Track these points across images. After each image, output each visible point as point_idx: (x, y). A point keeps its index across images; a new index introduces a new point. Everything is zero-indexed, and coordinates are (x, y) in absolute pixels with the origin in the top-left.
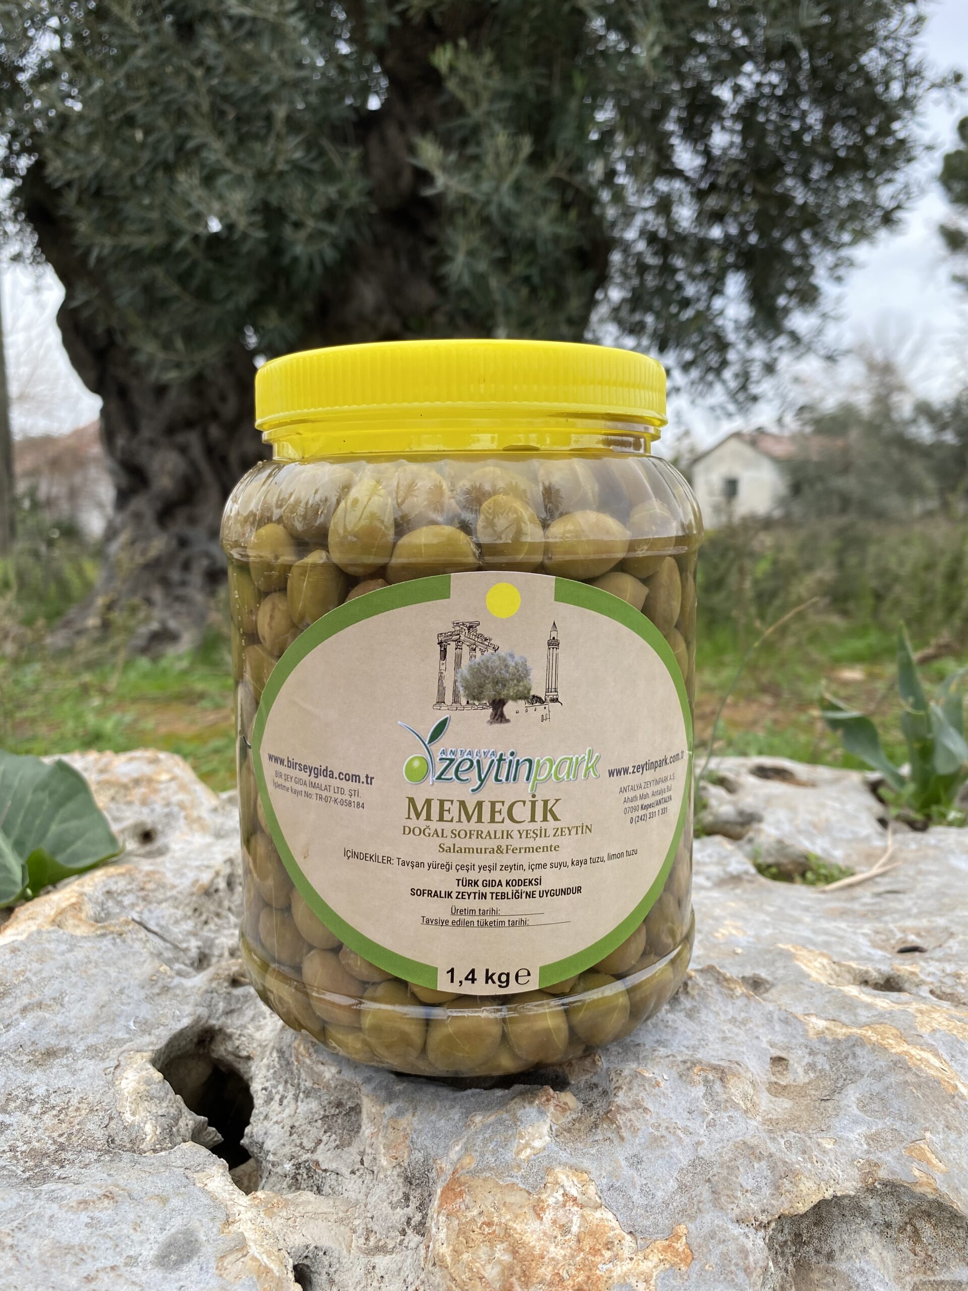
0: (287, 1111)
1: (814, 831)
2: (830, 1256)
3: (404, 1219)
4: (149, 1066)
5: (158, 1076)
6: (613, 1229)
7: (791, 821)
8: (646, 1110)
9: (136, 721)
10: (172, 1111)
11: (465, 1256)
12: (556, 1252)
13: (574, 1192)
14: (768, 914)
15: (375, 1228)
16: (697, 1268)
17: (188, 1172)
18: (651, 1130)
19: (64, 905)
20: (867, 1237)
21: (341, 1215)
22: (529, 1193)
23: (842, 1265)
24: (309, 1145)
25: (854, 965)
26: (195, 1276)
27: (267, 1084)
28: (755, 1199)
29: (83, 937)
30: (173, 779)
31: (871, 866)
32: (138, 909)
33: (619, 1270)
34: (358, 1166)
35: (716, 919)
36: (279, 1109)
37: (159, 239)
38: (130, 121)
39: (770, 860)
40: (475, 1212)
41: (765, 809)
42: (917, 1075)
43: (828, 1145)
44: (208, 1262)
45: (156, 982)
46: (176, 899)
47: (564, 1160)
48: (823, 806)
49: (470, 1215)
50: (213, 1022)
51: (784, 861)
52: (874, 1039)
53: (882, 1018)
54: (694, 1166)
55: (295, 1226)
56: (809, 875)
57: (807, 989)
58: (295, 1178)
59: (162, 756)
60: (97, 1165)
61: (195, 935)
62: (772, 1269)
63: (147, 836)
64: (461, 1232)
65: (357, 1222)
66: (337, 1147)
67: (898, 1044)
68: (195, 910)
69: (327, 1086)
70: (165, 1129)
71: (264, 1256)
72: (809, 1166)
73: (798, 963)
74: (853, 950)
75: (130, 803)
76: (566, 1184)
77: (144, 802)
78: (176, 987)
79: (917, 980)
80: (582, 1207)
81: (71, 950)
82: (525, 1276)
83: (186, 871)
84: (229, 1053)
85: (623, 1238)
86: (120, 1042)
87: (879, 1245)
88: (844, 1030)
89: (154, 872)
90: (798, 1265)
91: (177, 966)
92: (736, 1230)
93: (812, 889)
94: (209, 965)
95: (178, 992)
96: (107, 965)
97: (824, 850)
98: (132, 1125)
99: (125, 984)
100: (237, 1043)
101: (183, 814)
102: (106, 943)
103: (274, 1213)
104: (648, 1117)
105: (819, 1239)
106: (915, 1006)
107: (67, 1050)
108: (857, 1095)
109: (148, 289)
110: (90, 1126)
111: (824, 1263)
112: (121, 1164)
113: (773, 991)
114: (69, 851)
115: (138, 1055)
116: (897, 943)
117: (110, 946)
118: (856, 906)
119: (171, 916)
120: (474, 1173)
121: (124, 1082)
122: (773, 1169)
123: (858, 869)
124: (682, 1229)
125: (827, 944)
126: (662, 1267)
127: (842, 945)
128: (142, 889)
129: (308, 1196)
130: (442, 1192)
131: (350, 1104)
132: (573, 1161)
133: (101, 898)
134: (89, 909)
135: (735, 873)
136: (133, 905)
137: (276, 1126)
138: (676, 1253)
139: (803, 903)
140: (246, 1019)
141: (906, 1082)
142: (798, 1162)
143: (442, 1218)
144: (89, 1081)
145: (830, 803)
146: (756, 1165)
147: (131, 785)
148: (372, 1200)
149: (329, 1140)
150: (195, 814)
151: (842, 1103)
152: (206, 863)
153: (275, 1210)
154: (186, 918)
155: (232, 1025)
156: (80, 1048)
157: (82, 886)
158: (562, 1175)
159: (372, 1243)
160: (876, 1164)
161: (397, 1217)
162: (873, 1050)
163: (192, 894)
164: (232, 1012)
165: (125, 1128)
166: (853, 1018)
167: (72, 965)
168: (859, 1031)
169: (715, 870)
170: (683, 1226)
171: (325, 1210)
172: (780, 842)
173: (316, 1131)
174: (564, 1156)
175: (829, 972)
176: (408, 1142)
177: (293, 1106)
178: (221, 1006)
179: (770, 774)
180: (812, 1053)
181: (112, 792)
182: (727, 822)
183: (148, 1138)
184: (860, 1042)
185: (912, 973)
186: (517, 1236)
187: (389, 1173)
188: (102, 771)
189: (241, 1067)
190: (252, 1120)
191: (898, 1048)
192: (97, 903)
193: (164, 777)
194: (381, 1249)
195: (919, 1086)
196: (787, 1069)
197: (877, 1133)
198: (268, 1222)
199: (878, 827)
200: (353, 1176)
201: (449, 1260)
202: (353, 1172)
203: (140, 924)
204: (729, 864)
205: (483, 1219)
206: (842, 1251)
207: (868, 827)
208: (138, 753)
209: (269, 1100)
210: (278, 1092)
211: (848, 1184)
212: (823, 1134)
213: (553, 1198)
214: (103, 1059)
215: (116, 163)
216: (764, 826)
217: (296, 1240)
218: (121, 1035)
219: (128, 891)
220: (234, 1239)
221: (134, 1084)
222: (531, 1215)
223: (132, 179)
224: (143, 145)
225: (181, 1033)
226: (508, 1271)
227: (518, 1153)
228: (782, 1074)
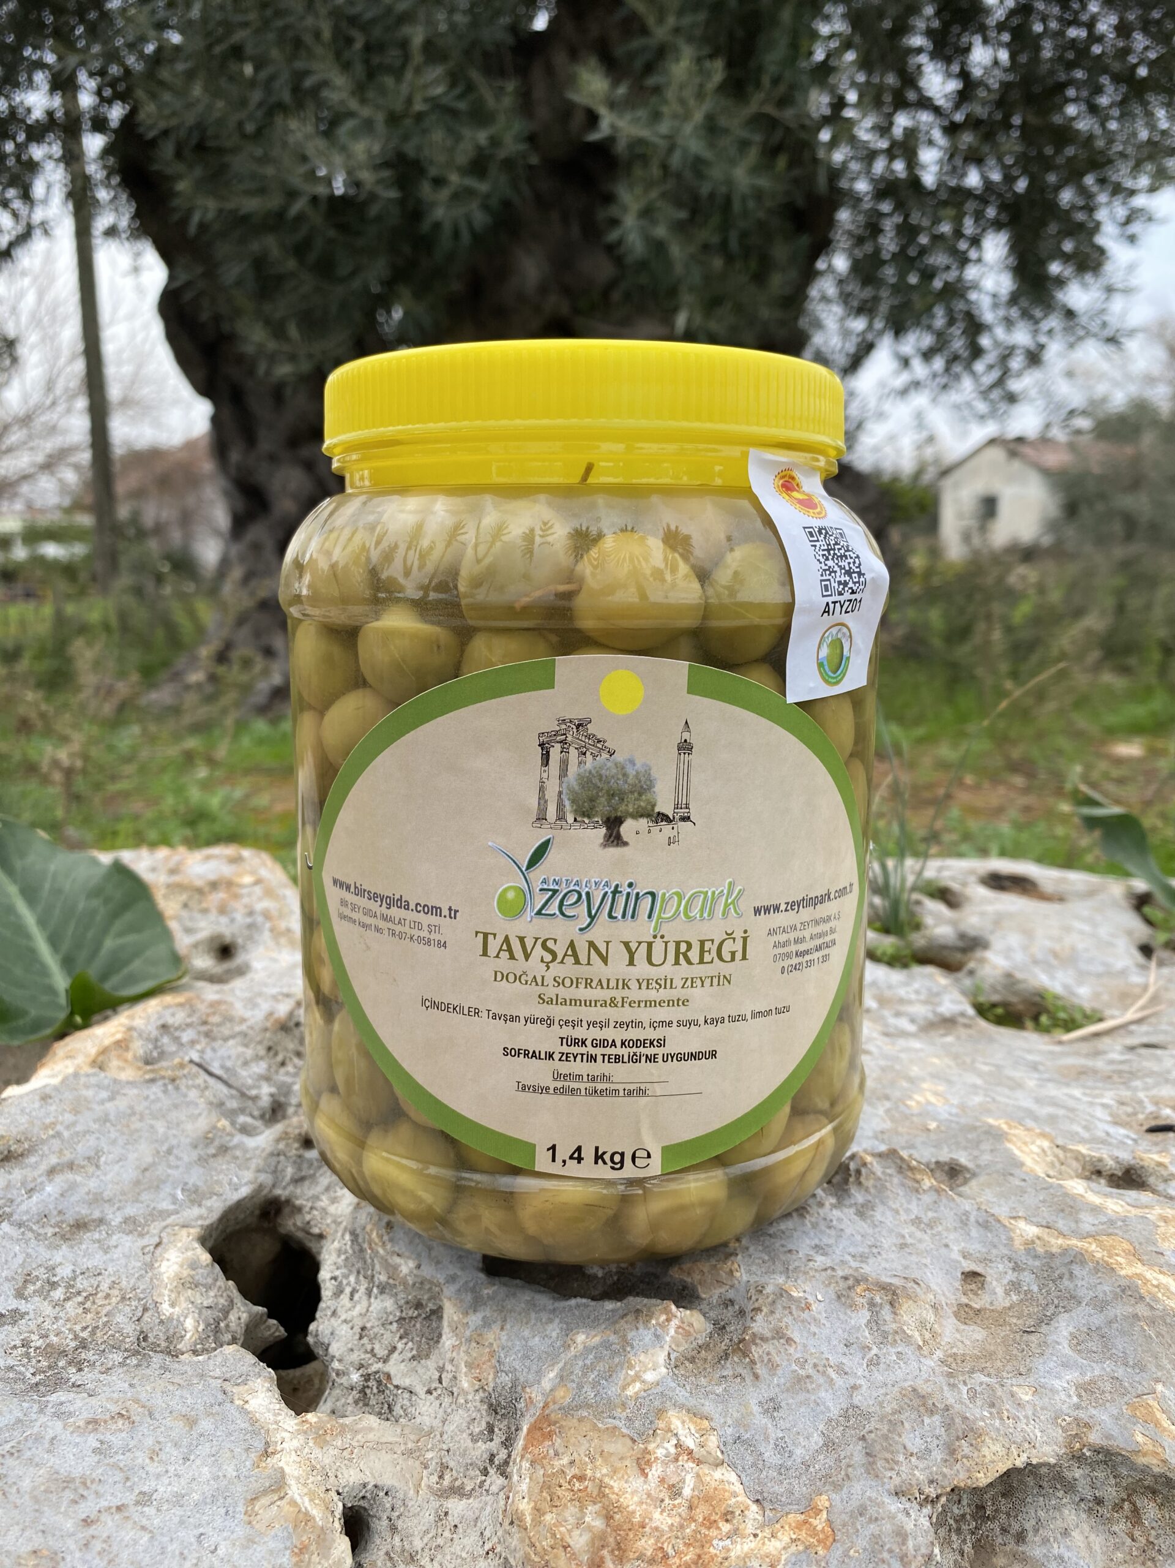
0: (359, 1309)
1: (1055, 962)
2: (1021, 1537)
3: (486, 1456)
4: (196, 1245)
5: (206, 1257)
6: (735, 1495)
7: (1025, 948)
8: (789, 1341)
9: (247, 796)
10: (222, 1301)
11: (549, 1518)
12: (661, 1519)
13: (690, 1443)
14: (980, 1074)
15: (452, 1464)
16: (839, 1552)
17: (227, 1386)
18: (794, 1367)
19: (107, 1042)
20: (1070, 1516)
21: (410, 1445)
22: (634, 1441)
23: (1034, 1550)
24: (381, 1352)
25: (1083, 1149)
26: (218, 1522)
27: (337, 1273)
28: (921, 1466)
29: (128, 1083)
30: (258, 882)
31: (1126, 1008)
32: (198, 1047)
33: (740, 1548)
34: (436, 1384)
35: (911, 1080)
36: (348, 1304)
37: (274, 202)
38: (237, 53)
39: (995, 998)
40: (565, 1461)
41: (992, 932)
42: (1152, 1308)
43: (1026, 1396)
44: (236, 1505)
45: (212, 1140)
46: (245, 1035)
47: (681, 1400)
48: (1068, 929)
49: (557, 1463)
50: (278, 1192)
51: (1013, 999)
52: (1098, 1255)
53: (1113, 1226)
54: (847, 1418)
55: (350, 1460)
56: (1044, 1019)
57: (1017, 1182)
58: (363, 1391)
59: (246, 853)
60: (120, 1370)
61: (267, 1079)
62: (939, 1558)
63: (225, 951)
64: (546, 1486)
65: (429, 1455)
66: (413, 1358)
67: (1130, 1263)
68: (269, 1049)
69: (404, 1283)
70: (208, 1325)
71: (306, 1499)
72: (997, 1423)
73: (1009, 1145)
74: (1086, 1128)
75: (205, 911)
76: (681, 1432)
77: (223, 910)
78: (236, 1147)
79: (1165, 1173)
80: (699, 1462)
81: (111, 1099)
82: (619, 1549)
83: (259, 1000)
84: (299, 1229)
85: (747, 1508)
86: (164, 1214)
87: (1086, 1527)
88: (1060, 1241)
89: (219, 1003)
90: (978, 1546)
91: (242, 1119)
92: (894, 1506)
93: (1046, 1038)
94: (284, 1117)
95: (238, 1153)
96: (155, 1118)
97: (1066, 987)
98: (170, 1319)
99: (174, 1142)
100: (308, 1217)
101: (268, 925)
102: (156, 1090)
103: (326, 1442)
104: (791, 1350)
105: (1008, 1515)
106: (1158, 1210)
107: (101, 1221)
108: (1071, 1329)
109: (259, 263)
110: (119, 1318)
111: (1011, 1546)
112: (148, 1372)
113: (973, 1183)
114: (126, 971)
115: (184, 1232)
116: (1147, 1119)
117: (161, 1095)
118: (1099, 1064)
119: (238, 1056)
120: (568, 1411)
121: (165, 1264)
122: (948, 1426)
123: (1108, 1012)
124: (823, 1501)
125: (1052, 1119)
126: (793, 1548)
127: (1072, 1120)
128: (205, 1023)
129: (372, 1421)
130: (529, 1431)
131: (431, 1306)
132: (692, 1402)
133: (155, 1033)
134: (139, 1047)
135: (947, 1014)
136: (193, 1043)
137: (345, 1327)
138: (813, 1531)
139: (1030, 1057)
140: (319, 1189)
141: (1136, 1317)
142: (983, 1419)
143: (526, 1465)
144: (123, 1261)
145: (1078, 925)
146: (927, 1420)
147: (207, 889)
148: (450, 1428)
149: (404, 1347)
150: (283, 925)
151: (1050, 1339)
152: (285, 990)
153: (328, 1438)
154: (258, 1058)
155: (303, 1195)
156: (116, 1219)
157: (132, 1017)
158: (676, 1421)
159: (446, 1482)
160: (1087, 1425)
161: (478, 1453)
162: (1097, 1271)
163: (266, 1030)
164: (302, 1179)
165: (162, 1322)
166: (1073, 1225)
167: (112, 1117)
168: (1079, 1244)
169: (921, 1011)
170: (824, 1497)
171: (391, 1439)
172: (1009, 975)
173: (390, 1335)
174: (681, 1395)
175: (1050, 1158)
176: (494, 1361)
177: (365, 1303)
178: (290, 1171)
179: (1007, 883)
180: (1016, 1268)
181: (184, 897)
182: (944, 947)
183: (188, 1335)
184: (1079, 1258)
185: (1160, 1164)
186: (613, 1497)
187: (470, 1397)
188: (173, 871)
189: (312, 1245)
190: (318, 1315)
191: (1129, 1269)
192: (148, 1039)
193: (247, 879)
194: (457, 1491)
195: (1152, 1322)
196: (982, 1287)
197: (1093, 1382)
198: (317, 1453)
199: (1139, 957)
200: (429, 1397)
201: (528, 1519)
202: (429, 1392)
203: (199, 1065)
204: (939, 1004)
205: (574, 1471)
206: (1036, 1531)
207: (1125, 956)
208: (216, 850)
209: (338, 1292)
210: (348, 1284)
211: (1047, 1449)
212: (1021, 1380)
213: (662, 1449)
214: (141, 1235)
215: (220, 104)
216: (989, 955)
217: (351, 1477)
218: (166, 1205)
219: (188, 1025)
220: (269, 1477)
221: (176, 1268)
222: (633, 1470)
223: (240, 125)
224: (252, 83)
225: (239, 1204)
226: (599, 1542)
227: (624, 1388)
228: (976, 1294)
